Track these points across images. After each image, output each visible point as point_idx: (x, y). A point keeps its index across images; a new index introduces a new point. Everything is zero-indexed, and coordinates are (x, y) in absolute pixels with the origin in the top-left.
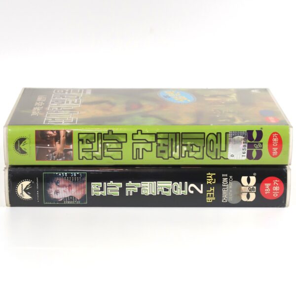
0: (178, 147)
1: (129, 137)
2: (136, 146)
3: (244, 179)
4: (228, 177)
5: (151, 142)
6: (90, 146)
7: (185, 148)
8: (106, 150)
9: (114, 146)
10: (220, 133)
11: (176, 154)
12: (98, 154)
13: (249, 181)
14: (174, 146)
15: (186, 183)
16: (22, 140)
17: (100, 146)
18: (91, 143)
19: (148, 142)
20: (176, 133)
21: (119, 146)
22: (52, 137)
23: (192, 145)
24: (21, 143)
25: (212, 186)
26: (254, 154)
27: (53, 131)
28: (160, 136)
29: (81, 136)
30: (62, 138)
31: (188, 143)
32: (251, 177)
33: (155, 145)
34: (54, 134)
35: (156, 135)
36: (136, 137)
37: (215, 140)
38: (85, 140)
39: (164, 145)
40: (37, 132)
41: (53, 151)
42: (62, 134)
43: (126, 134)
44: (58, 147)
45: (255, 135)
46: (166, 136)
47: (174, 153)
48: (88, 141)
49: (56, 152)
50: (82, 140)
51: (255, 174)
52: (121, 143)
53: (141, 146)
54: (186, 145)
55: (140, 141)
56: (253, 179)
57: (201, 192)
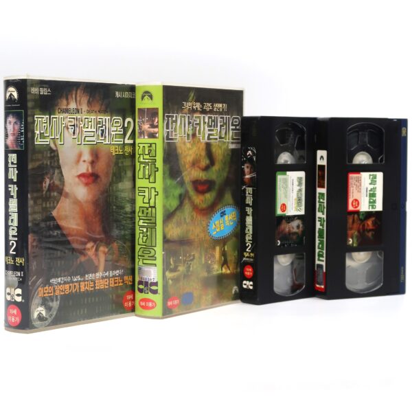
0: (146, 224)
1: (153, 185)
2: (147, 190)
3: (19, 291)
4: (21, 277)
5: (149, 203)
6: (147, 153)
7: (145, 230)
8: (144, 165)
9: (147, 173)
10: (155, 260)
11: (141, 223)
12: (142, 160)
13: (18, 295)
14: (147, 221)
15: (16, 239)
16: (151, 97)
17: (147, 161)
18: (149, 154)
19: (149, 200)
20: (155, 223)
21: (147, 177)
22: (153, 121)
23: (147, 236)
24: (149, 96)
25: (15, 262)
26: (141, 287)
27: (158, 122)
28: (154, 210)
29: (154, 145)
30: (152, 130)
31: (148, 233)
32: (21, 297)
33: (147, 205)
34: (155, 123)
35: (154, 207)
36: (153, 190)
37: (151, 255)
38: (151, 148)
39: (147, 213)
40: (157, 109)
41: (143, 122)
42: (156, 130)
43: (155, 182)
44: (146, 127)
45: (154, 288)
46: (154, 215)
47: (142, 221)
48: (150, 151)
49: (142, 125)
50: (150, 146)
51: (23, 301)
52: (149, 178)
53: (146, 194)
54: (147, 231)
55: (150, 194)
56: (19, 299)
57: (11, 252)
